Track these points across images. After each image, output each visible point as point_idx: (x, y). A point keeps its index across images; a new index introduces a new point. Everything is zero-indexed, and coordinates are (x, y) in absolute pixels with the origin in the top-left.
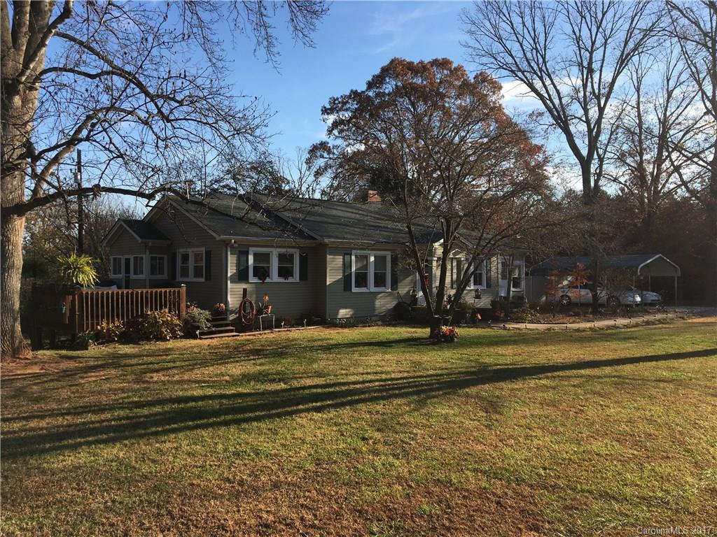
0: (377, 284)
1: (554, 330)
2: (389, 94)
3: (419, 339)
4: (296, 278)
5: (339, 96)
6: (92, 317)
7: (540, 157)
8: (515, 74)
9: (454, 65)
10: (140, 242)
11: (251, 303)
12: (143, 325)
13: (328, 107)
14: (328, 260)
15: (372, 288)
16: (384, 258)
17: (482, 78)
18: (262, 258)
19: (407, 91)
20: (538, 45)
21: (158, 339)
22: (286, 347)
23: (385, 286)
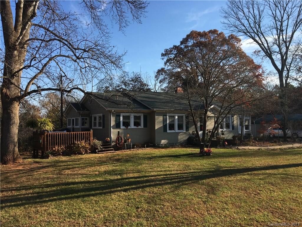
0: (179, 129)
1: (261, 149)
2: (190, 46)
3: (194, 154)
4: (142, 126)
5: (169, 48)
6: (52, 144)
7: (260, 71)
8: (246, 34)
9: (219, 32)
10: (77, 112)
11: (121, 137)
12: (74, 148)
13: (164, 53)
14: (156, 118)
15: (177, 130)
16: (182, 117)
17: (232, 37)
18: (127, 118)
19: (199, 44)
20: (256, 20)
21: (79, 154)
22: (132, 158)
23: (183, 130)
